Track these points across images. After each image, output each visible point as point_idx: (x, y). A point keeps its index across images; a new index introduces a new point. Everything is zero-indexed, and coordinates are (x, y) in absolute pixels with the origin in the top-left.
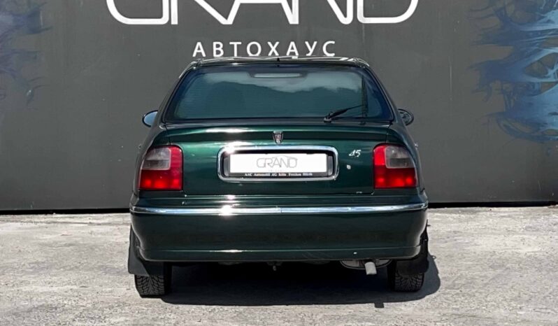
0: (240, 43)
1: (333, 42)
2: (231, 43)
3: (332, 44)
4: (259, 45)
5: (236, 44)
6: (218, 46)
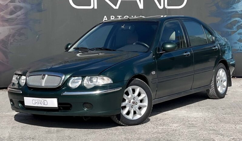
0: (121, 16)
4: (128, 17)
5: (119, 17)
6: (113, 17)
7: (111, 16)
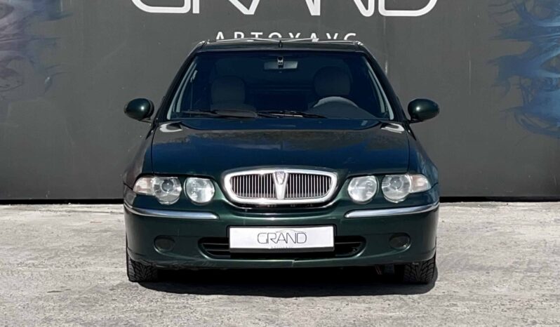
0: (261, 34)
1: (354, 34)
2: (252, 33)
3: (353, 36)
4: (280, 36)
5: (257, 34)
6: (239, 36)
7: (236, 34)
